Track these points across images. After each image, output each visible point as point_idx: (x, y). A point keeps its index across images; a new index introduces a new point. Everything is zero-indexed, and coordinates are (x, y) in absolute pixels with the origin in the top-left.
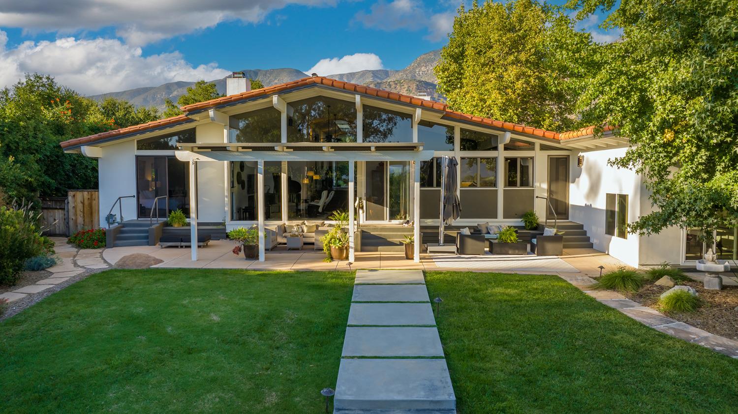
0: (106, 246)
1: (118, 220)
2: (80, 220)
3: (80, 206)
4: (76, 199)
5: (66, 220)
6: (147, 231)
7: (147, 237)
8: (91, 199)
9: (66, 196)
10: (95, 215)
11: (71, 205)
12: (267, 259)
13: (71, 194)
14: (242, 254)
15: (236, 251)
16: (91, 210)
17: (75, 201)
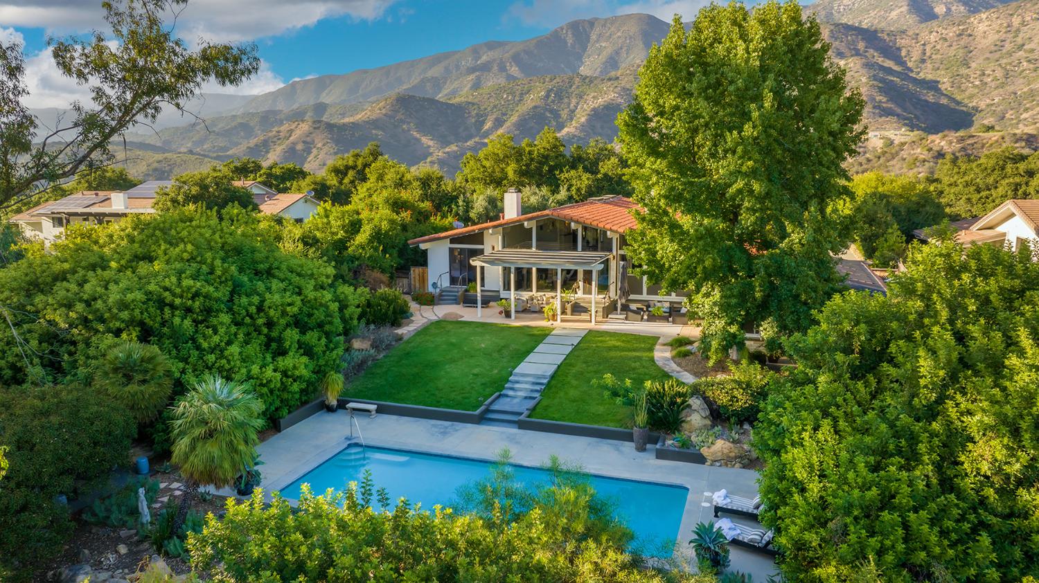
0: (434, 304)
1: (439, 286)
2: (417, 285)
3: (417, 277)
4: (415, 272)
5: (410, 285)
6: (455, 296)
7: (455, 300)
8: (423, 273)
9: (410, 270)
10: (426, 282)
11: (412, 276)
12: (516, 318)
13: (412, 269)
14: (503, 314)
15: (501, 313)
16: (423, 279)
17: (414, 274)
